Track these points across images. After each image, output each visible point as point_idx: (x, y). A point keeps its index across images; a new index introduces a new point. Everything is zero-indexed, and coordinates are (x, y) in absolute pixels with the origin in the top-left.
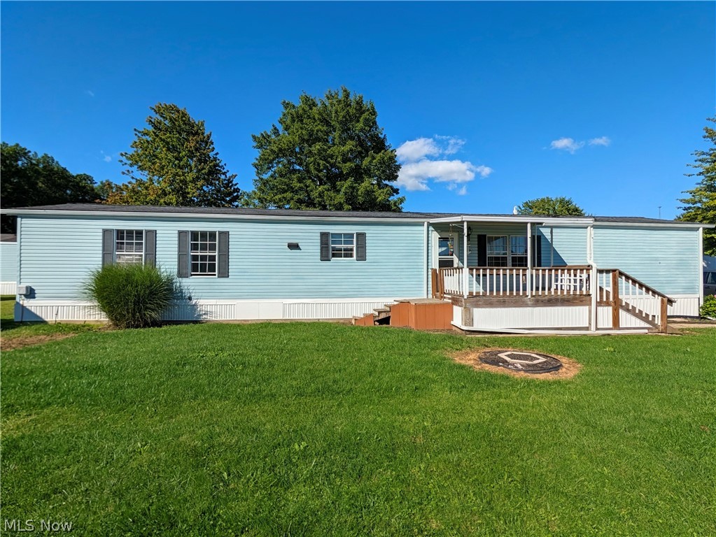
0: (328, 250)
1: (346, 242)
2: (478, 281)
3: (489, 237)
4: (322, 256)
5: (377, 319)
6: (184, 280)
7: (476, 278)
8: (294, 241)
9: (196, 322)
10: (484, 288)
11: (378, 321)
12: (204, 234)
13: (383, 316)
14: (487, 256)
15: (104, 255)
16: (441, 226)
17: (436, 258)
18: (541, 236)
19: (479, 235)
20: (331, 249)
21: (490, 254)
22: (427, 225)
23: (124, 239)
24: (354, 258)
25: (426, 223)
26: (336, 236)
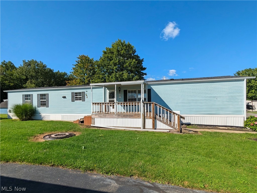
0: (74, 98)
1: (79, 95)
2: (124, 108)
3: (129, 91)
4: (72, 100)
5: (80, 121)
6: (38, 108)
7: (123, 107)
8: (65, 96)
9: (41, 120)
10: (127, 111)
11: (80, 122)
12: (43, 95)
13: (82, 120)
14: (128, 98)
15: (23, 101)
16: (110, 88)
17: (108, 100)
18: (151, 89)
19: (124, 90)
20: (75, 98)
21: (129, 97)
22: (104, 88)
23: (27, 97)
24: (81, 101)
25: (104, 87)
26: (76, 93)
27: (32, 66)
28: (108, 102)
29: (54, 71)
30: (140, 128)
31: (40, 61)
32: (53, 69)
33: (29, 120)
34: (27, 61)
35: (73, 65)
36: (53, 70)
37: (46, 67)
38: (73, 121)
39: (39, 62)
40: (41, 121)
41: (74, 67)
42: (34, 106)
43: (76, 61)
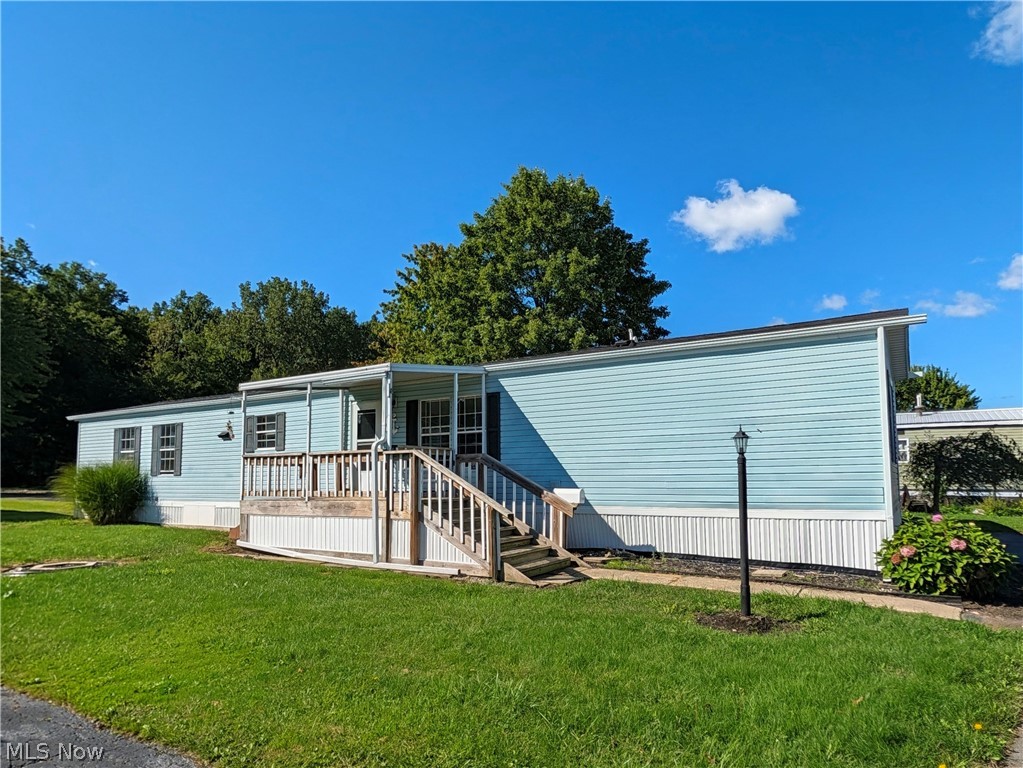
0: (253, 439)
1: (269, 427)
3: (424, 404)
4: (246, 447)
6: (155, 479)
9: (159, 525)
12: (168, 427)
14: (421, 434)
15: (114, 454)
16: (367, 392)
17: (354, 442)
18: (499, 393)
19: (408, 402)
20: (256, 437)
21: (424, 432)
22: (344, 394)
23: (127, 438)
24: (274, 448)
25: (340, 391)
26: (261, 419)
27: (274, 303)
28: (355, 449)
29: (360, 321)
30: (368, 557)
31: (304, 283)
32: (353, 313)
33: (117, 523)
34: (254, 288)
35: (385, 291)
36: (355, 316)
37: (324, 303)
38: (229, 530)
39: (300, 286)
40: (157, 527)
41: (389, 299)
42: (142, 472)
43: (400, 274)
